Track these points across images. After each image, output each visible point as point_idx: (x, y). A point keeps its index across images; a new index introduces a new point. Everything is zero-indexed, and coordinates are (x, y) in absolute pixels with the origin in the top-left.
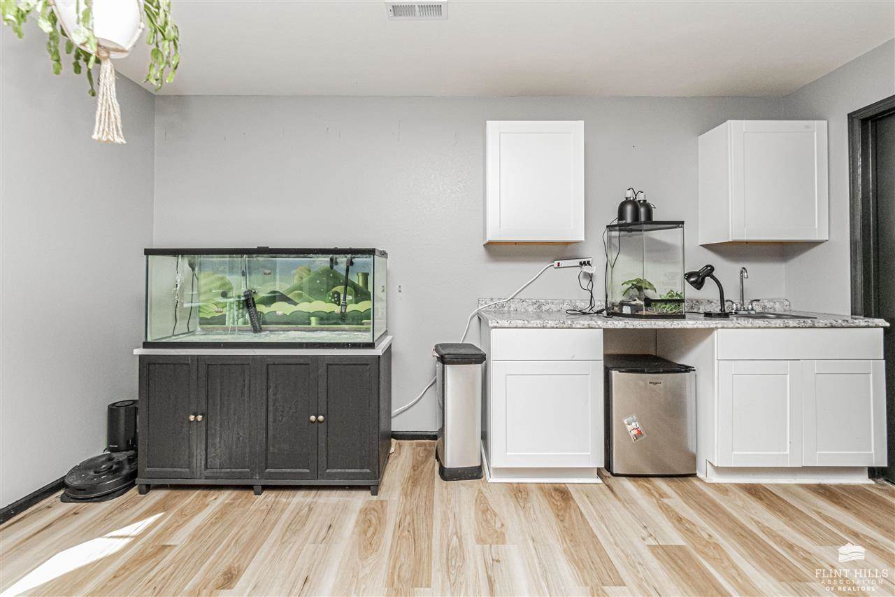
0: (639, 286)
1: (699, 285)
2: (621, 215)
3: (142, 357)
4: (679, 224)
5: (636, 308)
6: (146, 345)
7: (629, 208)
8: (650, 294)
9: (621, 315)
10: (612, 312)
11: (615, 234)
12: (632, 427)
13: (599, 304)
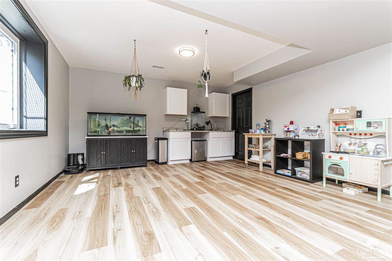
0: (197, 125)
1: (208, 124)
2: (194, 110)
3: (87, 139)
4: (204, 112)
5: (196, 129)
6: (88, 136)
7: (195, 109)
8: (199, 126)
9: (194, 130)
10: (192, 130)
11: (193, 114)
12: (196, 152)
13: (190, 129)
